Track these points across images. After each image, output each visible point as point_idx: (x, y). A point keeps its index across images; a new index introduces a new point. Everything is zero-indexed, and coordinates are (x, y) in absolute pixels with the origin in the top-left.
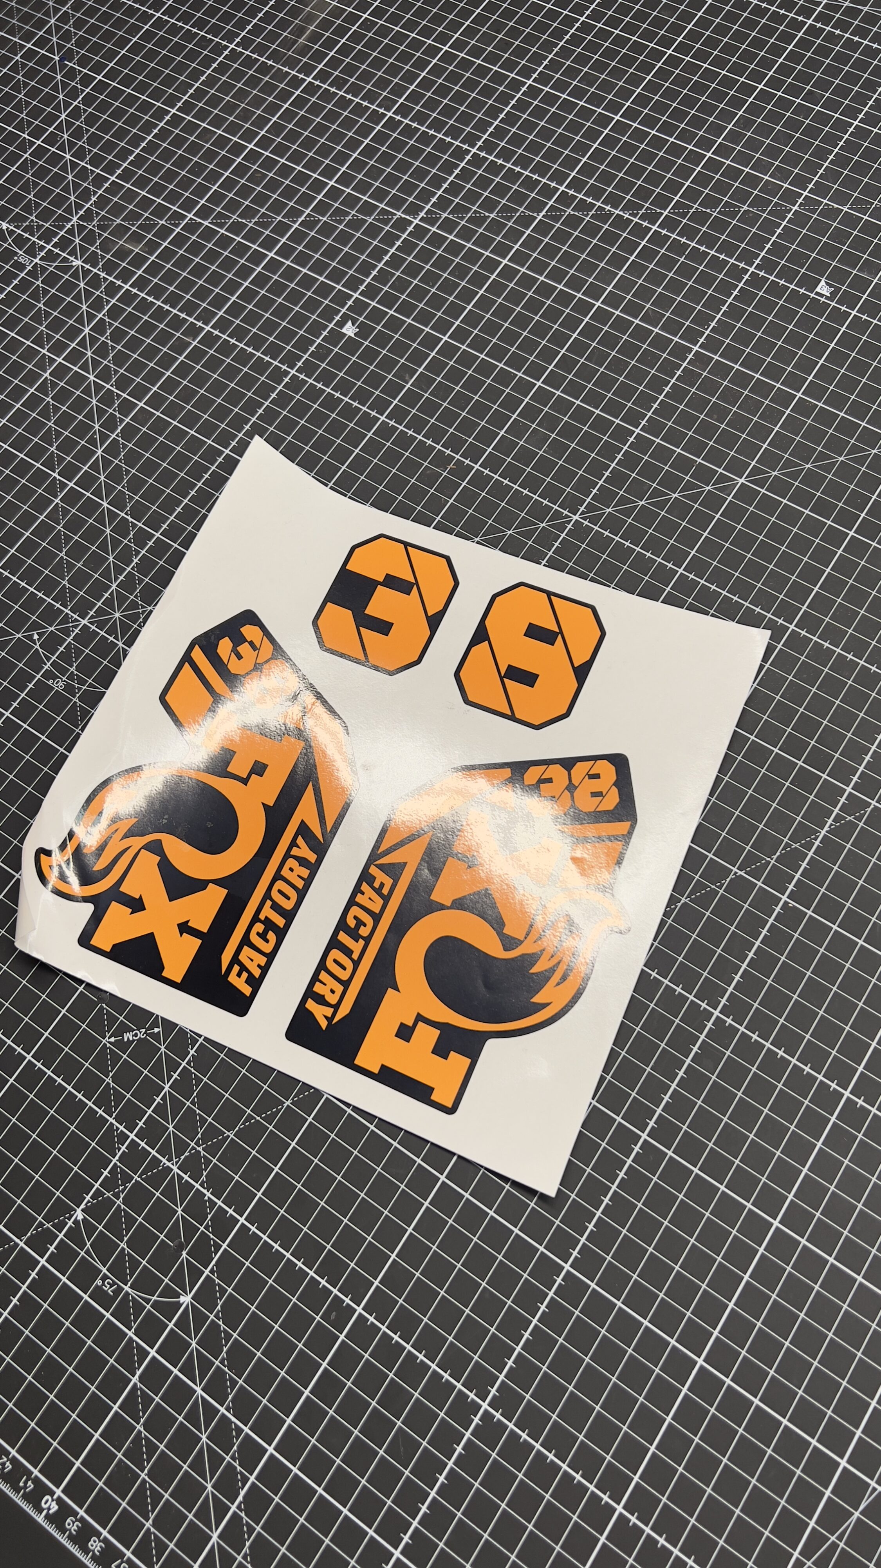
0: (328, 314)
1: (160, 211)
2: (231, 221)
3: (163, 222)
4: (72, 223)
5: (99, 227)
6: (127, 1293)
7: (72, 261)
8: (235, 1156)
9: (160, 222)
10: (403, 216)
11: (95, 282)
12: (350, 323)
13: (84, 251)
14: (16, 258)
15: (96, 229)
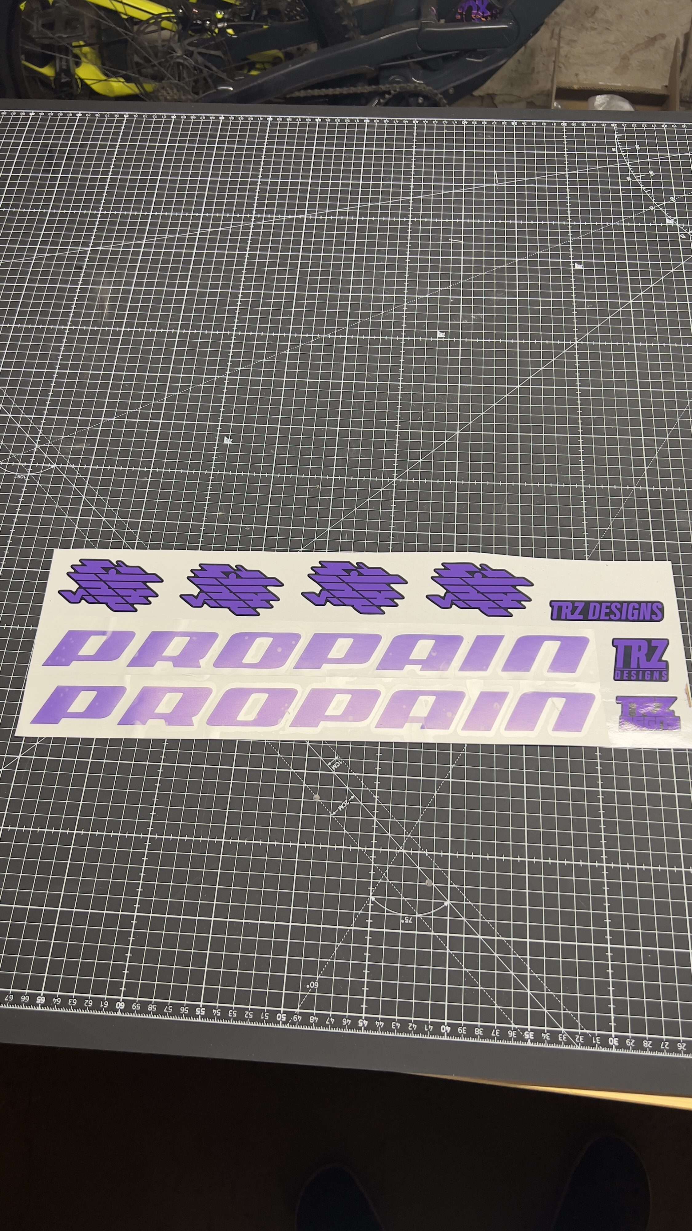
0: (212, 438)
1: (84, 423)
3: (89, 428)
4: (36, 448)
5: (55, 443)
6: (418, 917)
7: (50, 466)
8: (427, 830)
9: (87, 428)
10: (219, 377)
11: (71, 471)
12: (226, 438)
13: (53, 459)
14: (15, 477)
15: (52, 445)
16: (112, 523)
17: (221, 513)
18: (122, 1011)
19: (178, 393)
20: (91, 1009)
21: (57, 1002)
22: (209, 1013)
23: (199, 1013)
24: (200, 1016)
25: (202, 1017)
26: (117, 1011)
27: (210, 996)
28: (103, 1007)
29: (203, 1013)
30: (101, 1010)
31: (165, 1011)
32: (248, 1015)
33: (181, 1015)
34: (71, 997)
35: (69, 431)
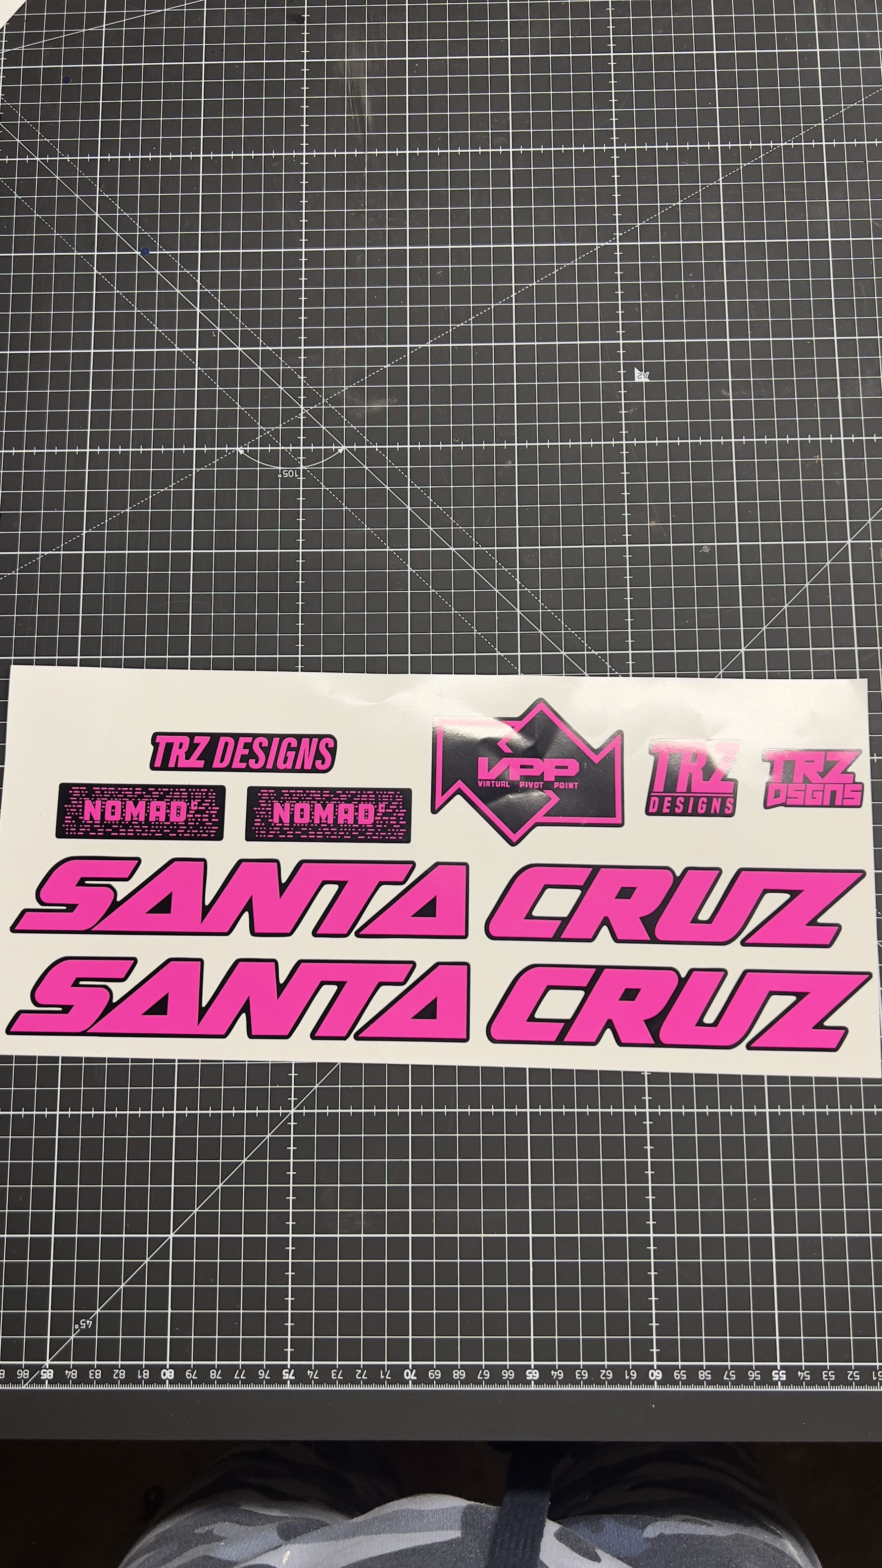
0: (611, 372)
1: (376, 356)
2: (451, 330)
3: (388, 366)
4: (302, 413)
5: (332, 402)
7: (336, 450)
9: (385, 367)
10: (603, 244)
11: (374, 458)
12: (636, 371)
13: (338, 433)
14: (280, 476)
15: (330, 406)
16: (468, 555)
17: (654, 524)
18: (660, 1383)
19: (535, 284)
20: (611, 1383)
21: (557, 1376)
22: (792, 1377)
23: (777, 1379)
24: (779, 1383)
25: (784, 1384)
26: (652, 1383)
27: (790, 1352)
28: (630, 1379)
29: (784, 1378)
30: (627, 1383)
31: (725, 1378)
32: (852, 1376)
33: (750, 1384)
34: (578, 1367)
35: (355, 376)
